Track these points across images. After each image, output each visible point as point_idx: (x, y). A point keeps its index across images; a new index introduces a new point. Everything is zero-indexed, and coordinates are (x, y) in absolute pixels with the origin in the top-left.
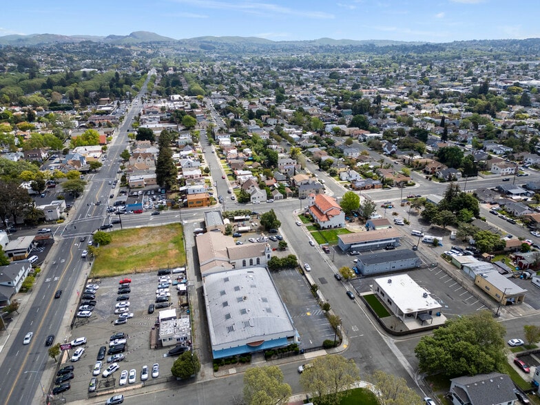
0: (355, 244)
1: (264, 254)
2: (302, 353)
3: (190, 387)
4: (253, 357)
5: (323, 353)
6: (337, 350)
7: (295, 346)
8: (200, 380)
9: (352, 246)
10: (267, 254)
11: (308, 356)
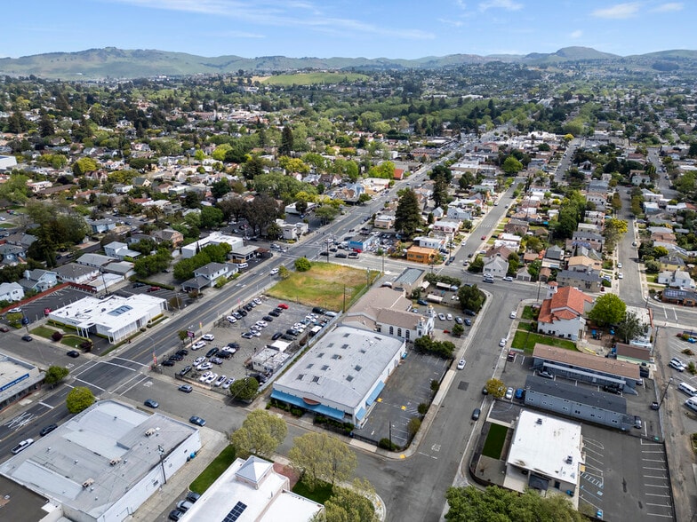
0: (552, 363)
1: (415, 329)
2: (352, 437)
3: (239, 409)
4: (306, 415)
5: (373, 449)
6: (389, 454)
7: (351, 427)
8: (250, 408)
9: (545, 364)
10: (418, 329)
11: (355, 443)
